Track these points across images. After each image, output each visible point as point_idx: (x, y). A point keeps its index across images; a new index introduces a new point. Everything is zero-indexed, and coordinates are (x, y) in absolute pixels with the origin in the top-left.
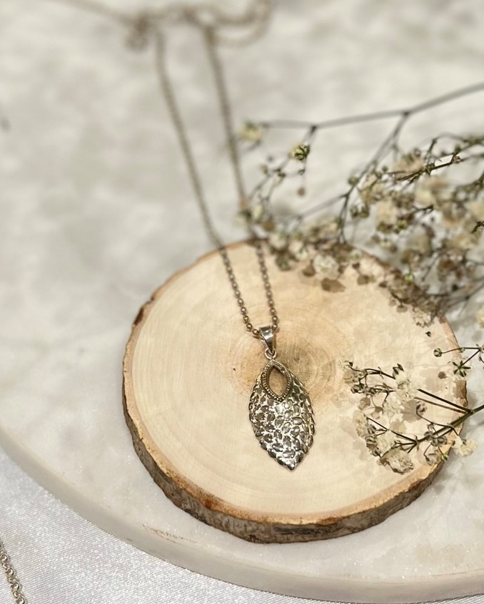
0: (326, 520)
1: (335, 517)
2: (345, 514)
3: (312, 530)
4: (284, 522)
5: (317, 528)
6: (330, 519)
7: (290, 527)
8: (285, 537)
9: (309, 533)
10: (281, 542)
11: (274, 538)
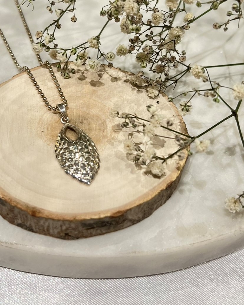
0: (116, 213)
1: (122, 210)
2: (128, 208)
3: (108, 222)
4: (88, 217)
5: (111, 220)
6: (119, 212)
7: (92, 222)
8: (89, 231)
9: (105, 225)
10: (86, 237)
11: (81, 234)
